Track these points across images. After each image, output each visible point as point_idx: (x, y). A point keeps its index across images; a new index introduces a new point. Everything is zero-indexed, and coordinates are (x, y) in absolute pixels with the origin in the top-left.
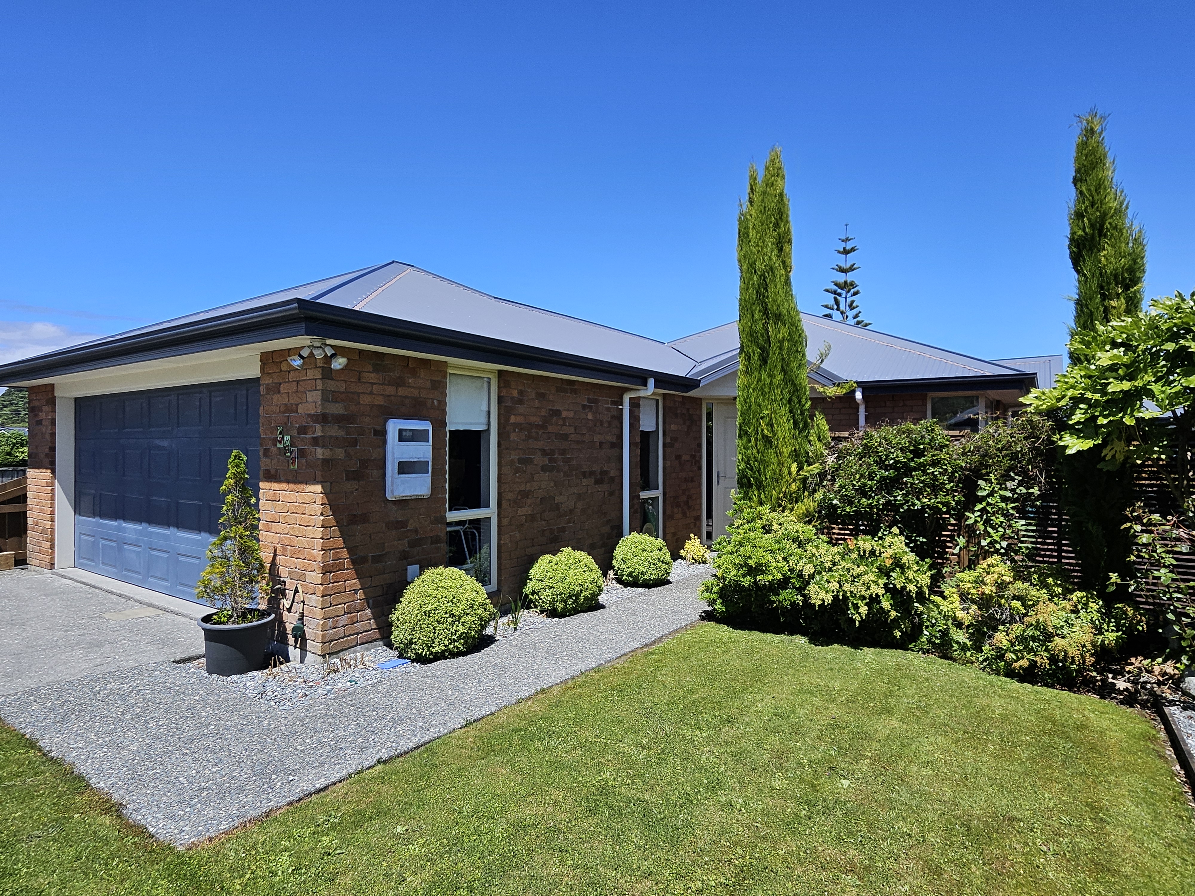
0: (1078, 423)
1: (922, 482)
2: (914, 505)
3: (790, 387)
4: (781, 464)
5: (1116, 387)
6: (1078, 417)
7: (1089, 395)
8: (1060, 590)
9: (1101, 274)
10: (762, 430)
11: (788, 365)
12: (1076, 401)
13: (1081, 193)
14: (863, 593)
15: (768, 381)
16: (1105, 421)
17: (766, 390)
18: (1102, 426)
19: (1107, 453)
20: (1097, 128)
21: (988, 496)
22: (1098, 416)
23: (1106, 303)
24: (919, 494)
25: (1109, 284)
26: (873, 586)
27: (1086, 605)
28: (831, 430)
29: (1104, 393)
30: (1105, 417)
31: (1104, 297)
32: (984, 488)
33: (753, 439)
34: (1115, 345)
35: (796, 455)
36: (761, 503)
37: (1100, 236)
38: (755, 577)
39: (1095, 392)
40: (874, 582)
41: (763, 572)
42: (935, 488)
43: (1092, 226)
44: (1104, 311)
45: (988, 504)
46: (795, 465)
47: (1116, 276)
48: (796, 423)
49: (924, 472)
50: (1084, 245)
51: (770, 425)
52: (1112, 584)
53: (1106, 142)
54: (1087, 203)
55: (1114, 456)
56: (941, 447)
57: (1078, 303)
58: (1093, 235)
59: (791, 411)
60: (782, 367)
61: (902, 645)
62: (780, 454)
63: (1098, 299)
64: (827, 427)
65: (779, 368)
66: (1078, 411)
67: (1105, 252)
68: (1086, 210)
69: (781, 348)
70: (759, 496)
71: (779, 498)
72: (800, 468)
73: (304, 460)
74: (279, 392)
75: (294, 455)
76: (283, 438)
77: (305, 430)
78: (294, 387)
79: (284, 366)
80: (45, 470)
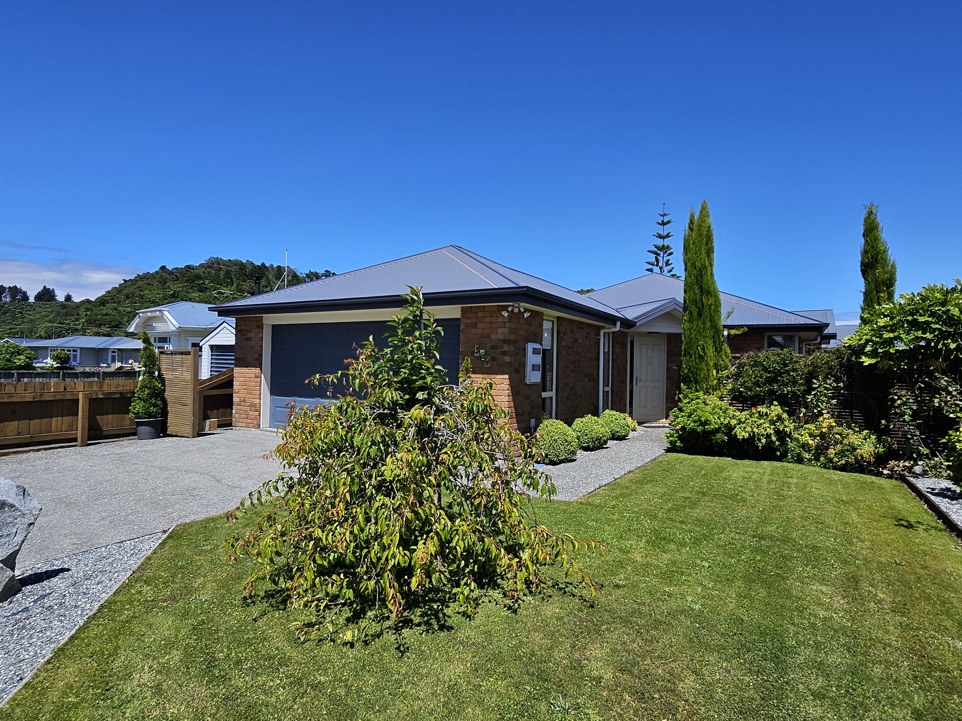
0: (869, 351)
1: (788, 379)
2: (784, 391)
3: (713, 330)
4: (708, 370)
5: (886, 335)
6: (868, 348)
7: (874, 338)
8: (858, 429)
9: (876, 280)
10: (699, 352)
11: (713, 318)
12: (867, 341)
13: (867, 241)
14: (763, 433)
15: (702, 326)
16: (882, 351)
17: (701, 331)
18: (880, 353)
19: (880, 365)
20: (874, 212)
21: (818, 387)
22: (878, 349)
23: (878, 295)
24: (786, 385)
25: (880, 285)
26: (768, 429)
27: (869, 437)
28: (732, 353)
29: (881, 339)
30: (882, 349)
31: (878, 292)
32: (816, 383)
33: (693, 357)
34: (885, 316)
35: (716, 366)
36: (697, 391)
37: (876, 262)
38: (704, 427)
39: (877, 337)
40: (768, 427)
41: (708, 424)
42: (794, 383)
43: (872, 258)
44: (878, 298)
45: (818, 391)
46: (715, 371)
47: (883, 282)
48: (716, 349)
49: (789, 375)
50: (868, 266)
51: (703, 349)
52: (883, 425)
53: (878, 219)
54: (870, 246)
55: (883, 367)
56: (796, 362)
57: (865, 294)
58: (873, 262)
59: (714, 342)
60: (710, 319)
61: (779, 459)
62: (707, 365)
63: (875, 292)
64: (729, 351)
65: (708, 319)
66: (868, 346)
67: (878, 271)
68: (869, 249)
69: (710, 309)
70: (696, 387)
71: (707, 388)
72: (718, 373)
73: (495, 362)
74: (476, 327)
75: (487, 360)
76: (479, 351)
77: (496, 347)
78: (488, 325)
79: (480, 314)
80: (253, 368)
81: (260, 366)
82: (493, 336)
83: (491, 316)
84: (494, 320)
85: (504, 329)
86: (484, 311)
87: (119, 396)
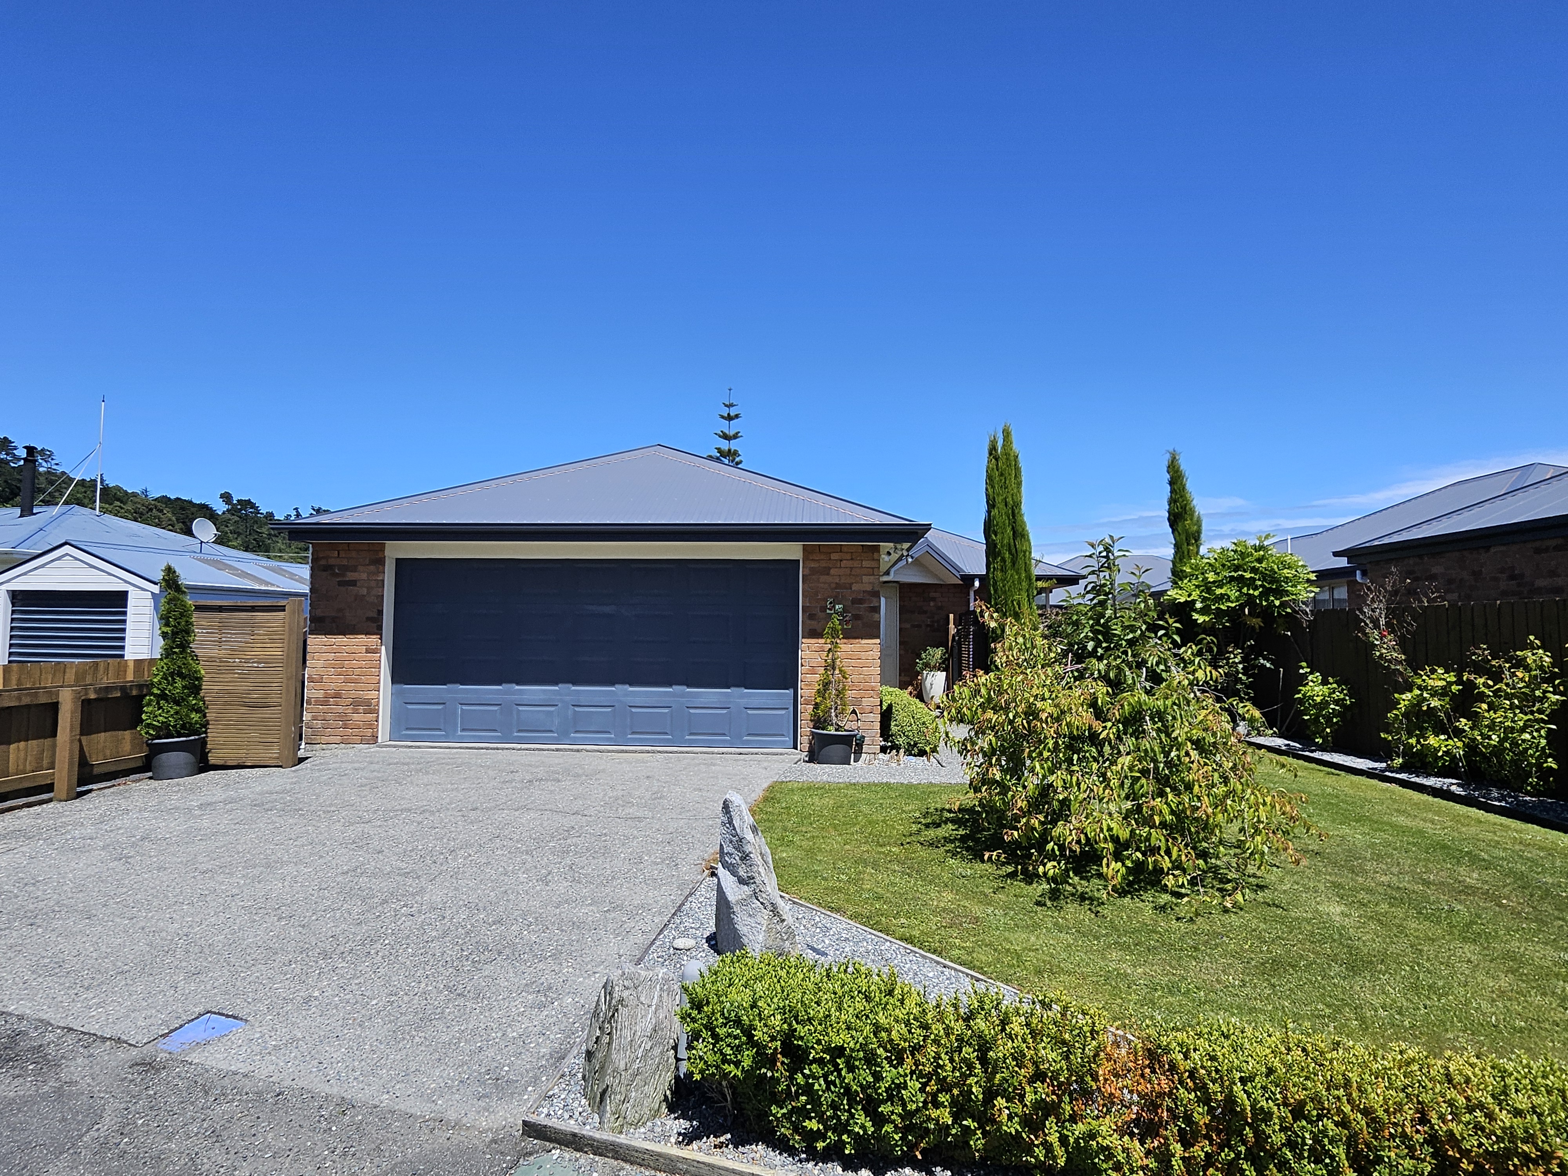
3: (1027, 581)
11: (1028, 567)
15: (1017, 577)
17: (1016, 582)
20: (1177, 458)
23: (1187, 547)
25: (1188, 537)
37: (1182, 513)
47: (1191, 534)
51: (1019, 605)
53: (1182, 467)
54: (1176, 495)
58: (1179, 513)
59: (1028, 596)
60: (1025, 568)
63: (1183, 545)
67: (1185, 523)
68: (1176, 498)
69: (1024, 556)
73: (859, 622)
74: (828, 574)
75: (847, 618)
76: (834, 607)
77: (860, 601)
78: (848, 571)
79: (834, 556)
80: (363, 636)
81: (378, 631)
82: (855, 587)
83: (852, 559)
84: (856, 564)
85: (872, 577)
86: (841, 551)
87: (119, 695)
